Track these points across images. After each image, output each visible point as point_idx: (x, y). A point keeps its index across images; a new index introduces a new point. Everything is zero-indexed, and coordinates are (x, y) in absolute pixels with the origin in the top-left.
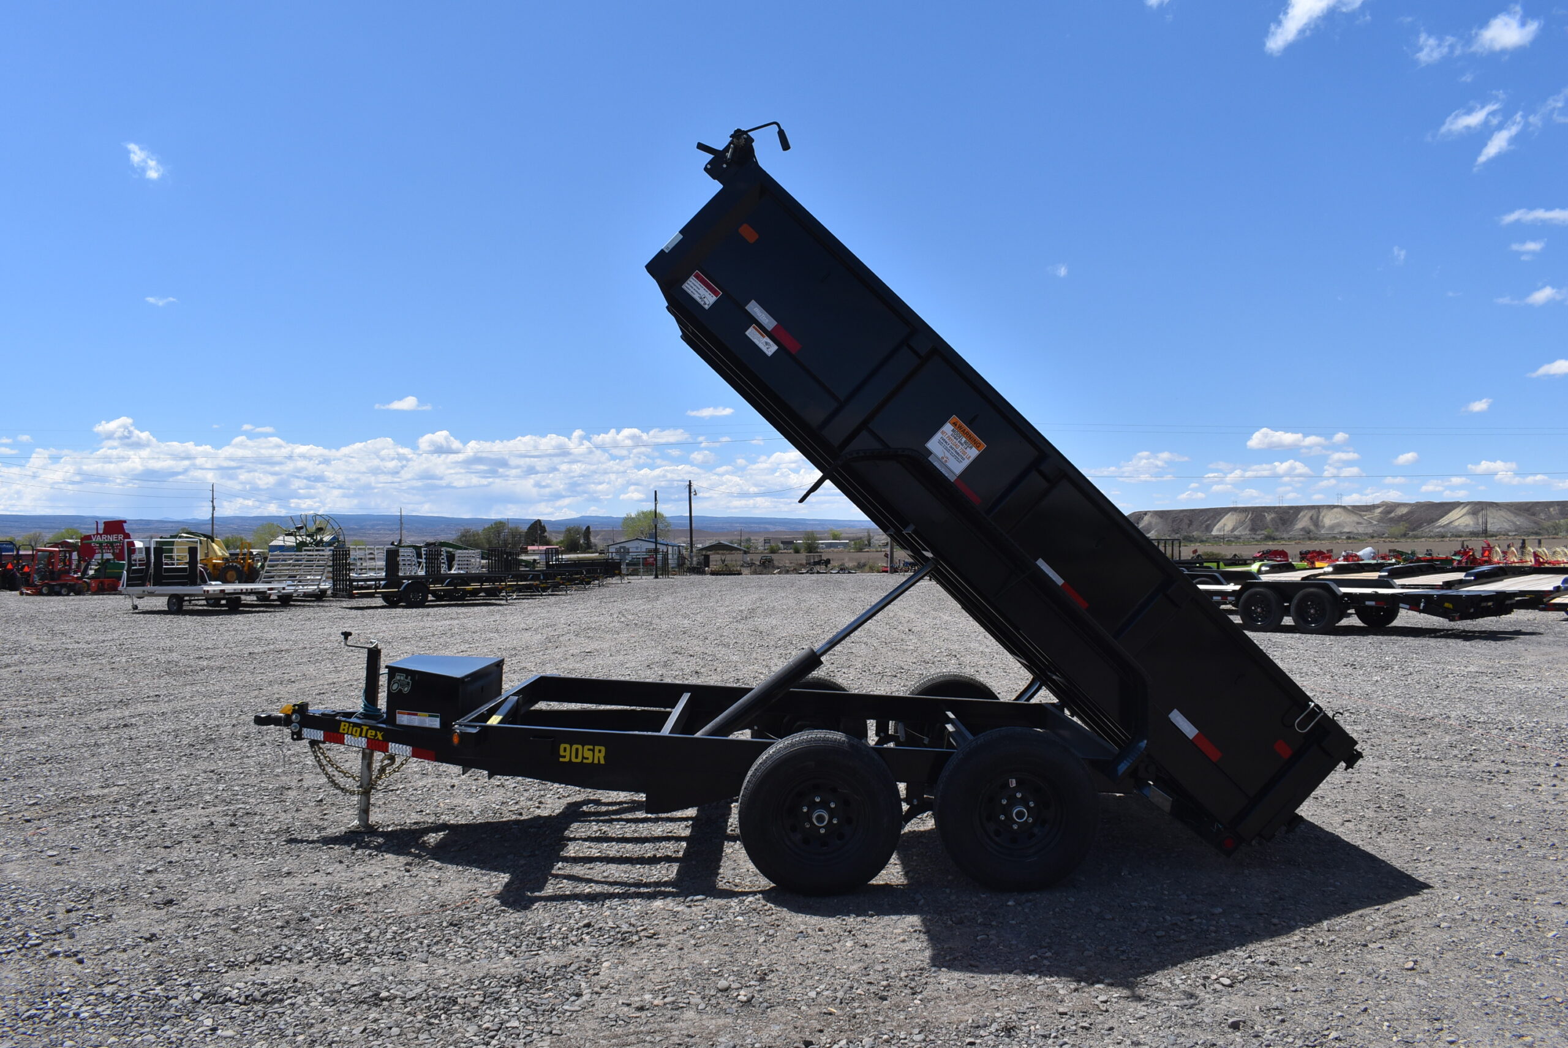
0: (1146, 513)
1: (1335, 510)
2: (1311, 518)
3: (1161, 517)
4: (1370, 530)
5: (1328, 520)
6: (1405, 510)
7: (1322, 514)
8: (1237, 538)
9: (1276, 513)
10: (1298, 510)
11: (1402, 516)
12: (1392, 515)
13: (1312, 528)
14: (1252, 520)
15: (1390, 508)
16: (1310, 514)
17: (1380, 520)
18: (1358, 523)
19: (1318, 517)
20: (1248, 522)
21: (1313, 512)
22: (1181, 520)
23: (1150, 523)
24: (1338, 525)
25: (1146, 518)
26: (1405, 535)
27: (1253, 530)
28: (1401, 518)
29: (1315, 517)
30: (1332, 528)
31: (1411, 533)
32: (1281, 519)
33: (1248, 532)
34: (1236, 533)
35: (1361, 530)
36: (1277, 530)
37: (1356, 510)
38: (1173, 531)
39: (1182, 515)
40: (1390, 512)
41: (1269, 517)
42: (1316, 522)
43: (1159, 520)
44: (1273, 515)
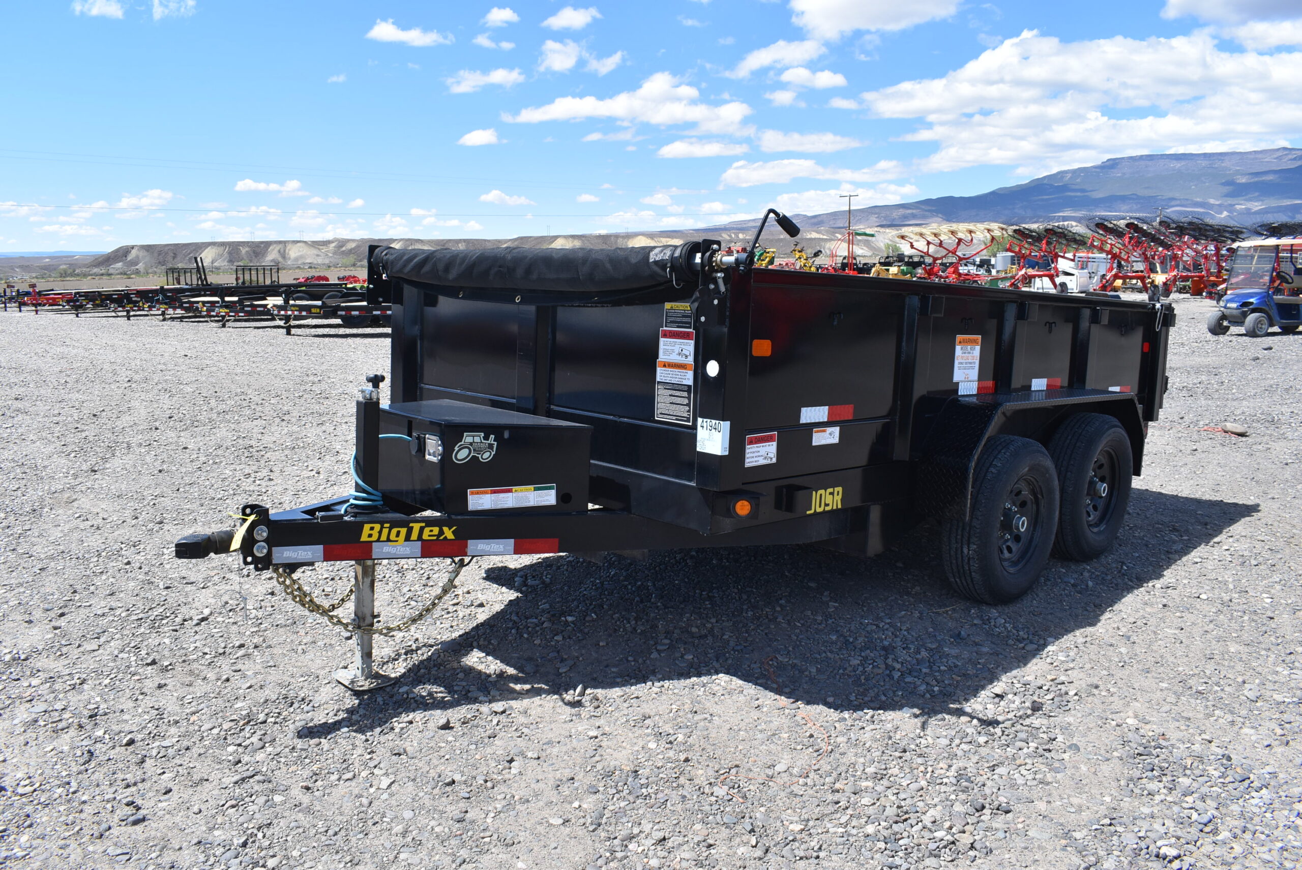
0: (133, 247)
1: (299, 244)
2: (279, 251)
3: (148, 251)
4: (327, 261)
5: (293, 253)
6: (353, 245)
7: (288, 248)
8: (218, 268)
9: (249, 247)
10: (268, 244)
11: (351, 250)
12: (344, 249)
13: (280, 259)
14: (230, 253)
15: (342, 243)
16: (278, 248)
17: (335, 253)
18: (318, 255)
19: (285, 251)
20: (226, 255)
21: (281, 246)
22: (166, 253)
23: (137, 257)
24: (301, 257)
25: (134, 253)
26: (354, 265)
27: (231, 261)
28: (350, 251)
29: (282, 251)
30: (297, 259)
31: (359, 264)
32: (254, 252)
33: (226, 263)
34: (215, 264)
35: (320, 261)
36: (251, 261)
37: (315, 244)
38: (160, 262)
39: (167, 248)
40: (342, 247)
41: (244, 250)
42: (283, 255)
43: (146, 253)
44: (247, 249)
